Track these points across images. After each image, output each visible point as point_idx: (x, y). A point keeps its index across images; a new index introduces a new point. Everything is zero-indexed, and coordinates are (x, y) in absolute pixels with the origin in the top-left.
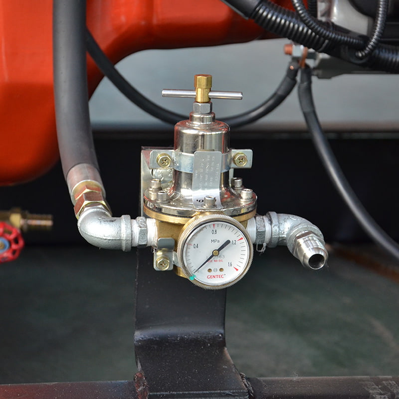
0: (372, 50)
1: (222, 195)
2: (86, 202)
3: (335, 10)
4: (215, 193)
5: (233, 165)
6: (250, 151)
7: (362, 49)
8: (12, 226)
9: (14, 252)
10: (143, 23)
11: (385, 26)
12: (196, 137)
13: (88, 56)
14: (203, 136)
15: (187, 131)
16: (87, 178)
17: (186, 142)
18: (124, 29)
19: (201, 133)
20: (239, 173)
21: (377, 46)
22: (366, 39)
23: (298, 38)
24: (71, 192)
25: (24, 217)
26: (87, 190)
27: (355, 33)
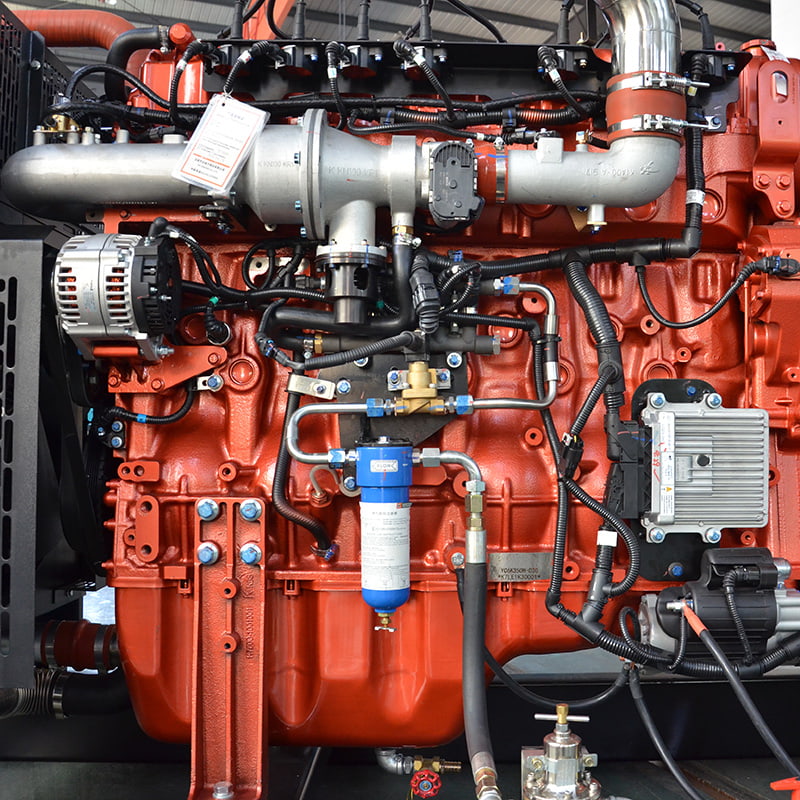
0: (679, 663)
1: (577, 788)
2: (485, 787)
3: (653, 632)
4: (572, 788)
5: (584, 765)
6: (595, 755)
7: (672, 664)
8: (434, 769)
9: (435, 790)
10: (523, 637)
11: (686, 646)
12: (558, 748)
13: (486, 663)
14: (563, 748)
15: (551, 744)
16: (485, 765)
17: (553, 752)
18: (510, 643)
19: (562, 746)
20: (588, 769)
21: (682, 660)
22: (673, 657)
23: (625, 654)
24: (474, 774)
25: (441, 764)
26: (485, 776)
27: (666, 651)
